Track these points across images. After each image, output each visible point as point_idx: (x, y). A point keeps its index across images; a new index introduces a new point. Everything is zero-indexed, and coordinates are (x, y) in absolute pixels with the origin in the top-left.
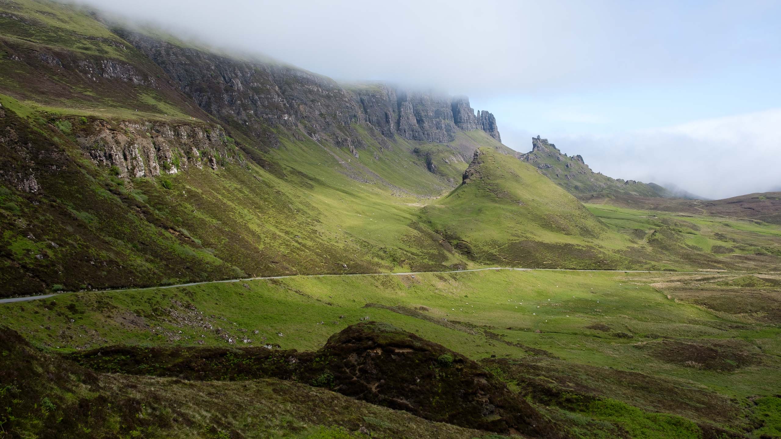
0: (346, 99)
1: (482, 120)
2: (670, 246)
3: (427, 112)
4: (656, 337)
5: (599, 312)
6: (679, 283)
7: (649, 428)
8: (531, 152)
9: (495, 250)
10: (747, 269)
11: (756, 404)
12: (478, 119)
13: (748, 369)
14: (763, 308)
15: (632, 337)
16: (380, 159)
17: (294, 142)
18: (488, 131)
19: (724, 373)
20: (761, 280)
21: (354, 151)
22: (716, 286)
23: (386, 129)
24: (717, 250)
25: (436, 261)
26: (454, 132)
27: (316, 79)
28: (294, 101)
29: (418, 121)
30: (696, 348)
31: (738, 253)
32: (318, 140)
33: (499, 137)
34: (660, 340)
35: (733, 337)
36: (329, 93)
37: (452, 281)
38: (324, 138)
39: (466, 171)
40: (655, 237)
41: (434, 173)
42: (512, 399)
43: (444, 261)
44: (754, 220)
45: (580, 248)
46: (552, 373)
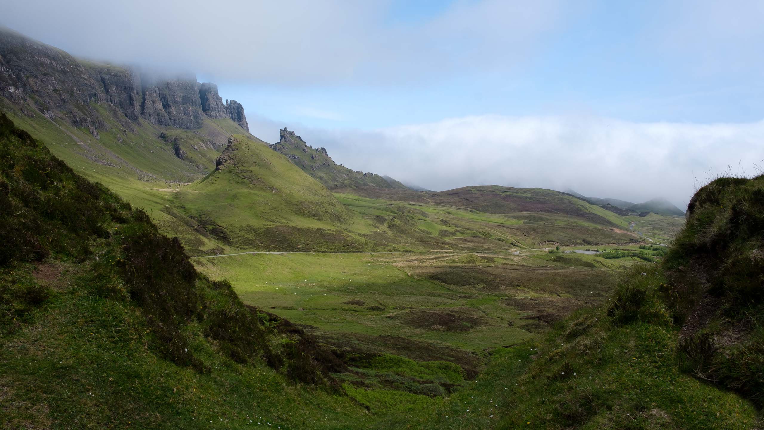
0: (85, 77)
1: (230, 109)
2: (407, 230)
3: (174, 98)
4: (404, 308)
5: (352, 289)
6: (416, 262)
7: (425, 373)
8: (278, 143)
9: (252, 235)
10: (468, 249)
11: (490, 354)
12: (226, 108)
13: (479, 328)
14: (482, 281)
15: (384, 309)
16: (124, 143)
17: (22, 118)
18: (236, 120)
19: (462, 333)
20: (479, 258)
21: (95, 133)
22: (445, 264)
23: (129, 111)
24: (443, 233)
25: (192, 246)
26: (202, 120)
27: (49, 51)
28: (21, 73)
29: (165, 106)
30: (438, 315)
31: (459, 236)
32: (51, 117)
33: (247, 127)
34: (408, 311)
35: (463, 305)
36: (64, 68)
37: (210, 265)
38: (59, 116)
39: (220, 158)
40: (394, 223)
41: (183, 159)
42: (322, 352)
43: (200, 246)
44: (469, 209)
45: (331, 232)
46: (329, 340)
